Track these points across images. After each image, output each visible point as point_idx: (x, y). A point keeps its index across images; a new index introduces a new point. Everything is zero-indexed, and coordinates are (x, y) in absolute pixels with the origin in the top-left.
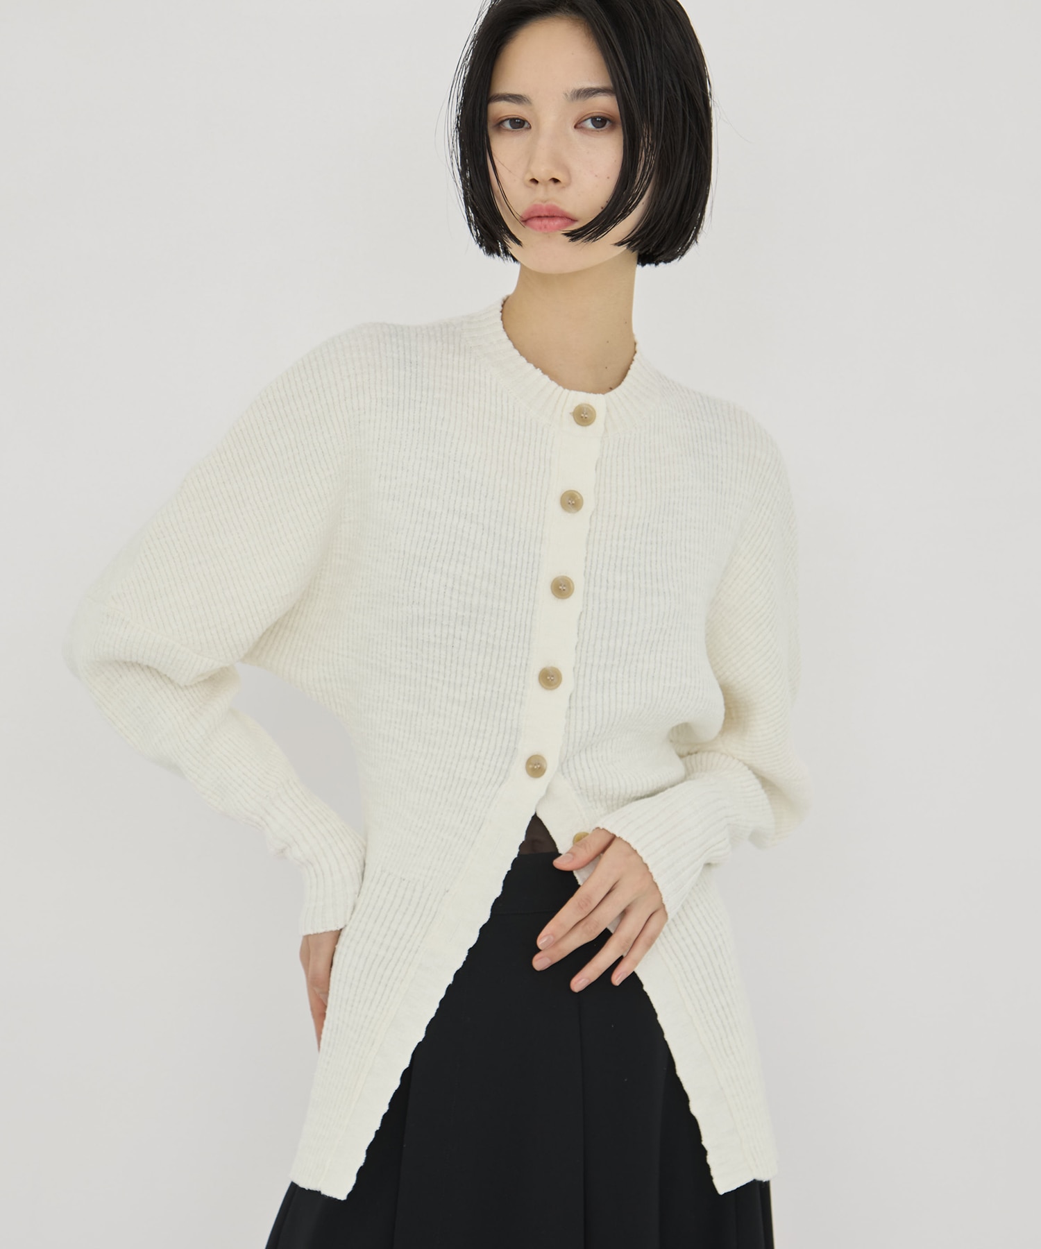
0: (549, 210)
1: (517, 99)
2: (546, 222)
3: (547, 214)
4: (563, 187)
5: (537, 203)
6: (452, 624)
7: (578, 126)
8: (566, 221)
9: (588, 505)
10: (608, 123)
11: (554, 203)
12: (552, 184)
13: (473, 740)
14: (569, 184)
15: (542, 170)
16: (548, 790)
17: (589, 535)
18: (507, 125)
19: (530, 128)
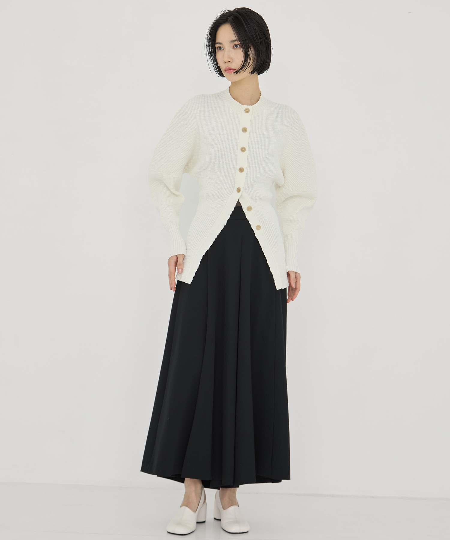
0: (229, 68)
1: (220, 43)
2: (229, 71)
4: (232, 63)
5: (226, 67)
6: (219, 159)
7: (233, 48)
8: (233, 70)
9: (248, 130)
10: (238, 46)
11: (230, 67)
12: (229, 62)
13: (225, 184)
14: (232, 62)
15: (226, 60)
16: (241, 195)
17: (249, 137)
18: (219, 49)
19: (224, 49)
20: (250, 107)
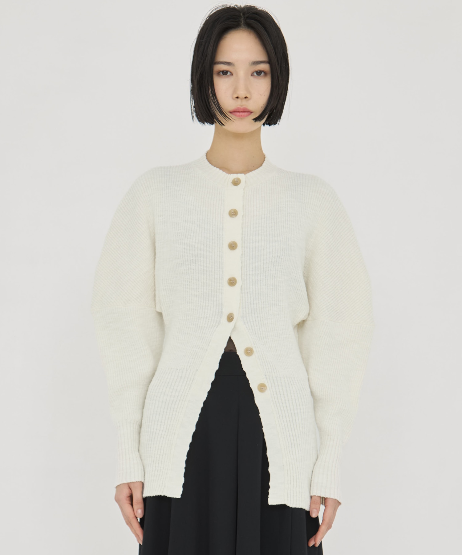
0: (243, 109)
2: (241, 113)
3: (242, 111)
7: (252, 75)
8: (249, 113)
9: (240, 214)
10: (263, 74)
11: (245, 106)
12: (245, 99)
14: (250, 99)
18: (221, 73)
20: (241, 176)
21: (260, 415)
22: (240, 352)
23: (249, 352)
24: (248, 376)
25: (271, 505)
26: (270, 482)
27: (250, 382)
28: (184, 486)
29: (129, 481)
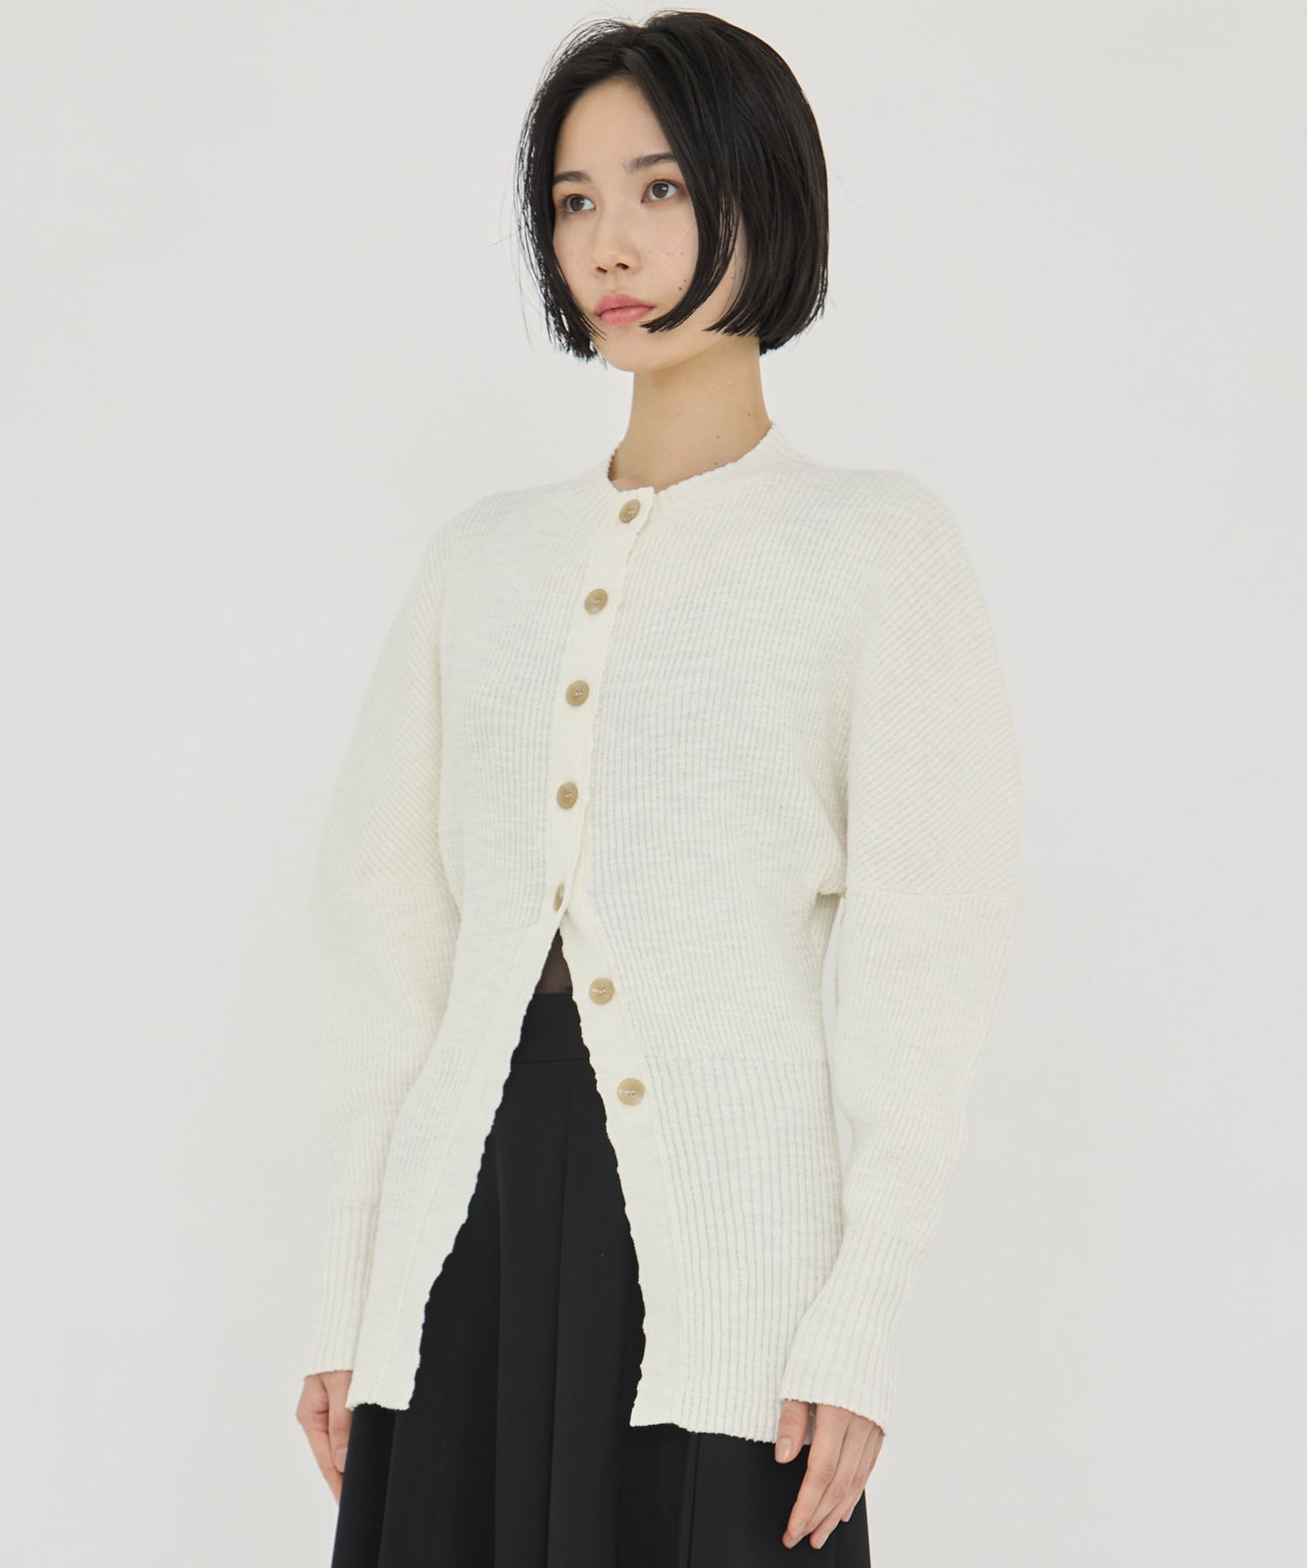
0: (620, 300)
3: (618, 305)
5: (608, 294)
7: (644, 198)
8: (641, 310)
10: (672, 191)
11: (624, 293)
12: (620, 270)
14: (638, 269)
15: (607, 257)
18: (569, 206)
19: (595, 209)
20: (644, 494)
21: (619, 1170)
22: (580, 996)
23: (604, 992)
24: (593, 1061)
25: (636, 1427)
26: (643, 1362)
27: (597, 1077)
28: (420, 1376)
29: (320, 1370)
